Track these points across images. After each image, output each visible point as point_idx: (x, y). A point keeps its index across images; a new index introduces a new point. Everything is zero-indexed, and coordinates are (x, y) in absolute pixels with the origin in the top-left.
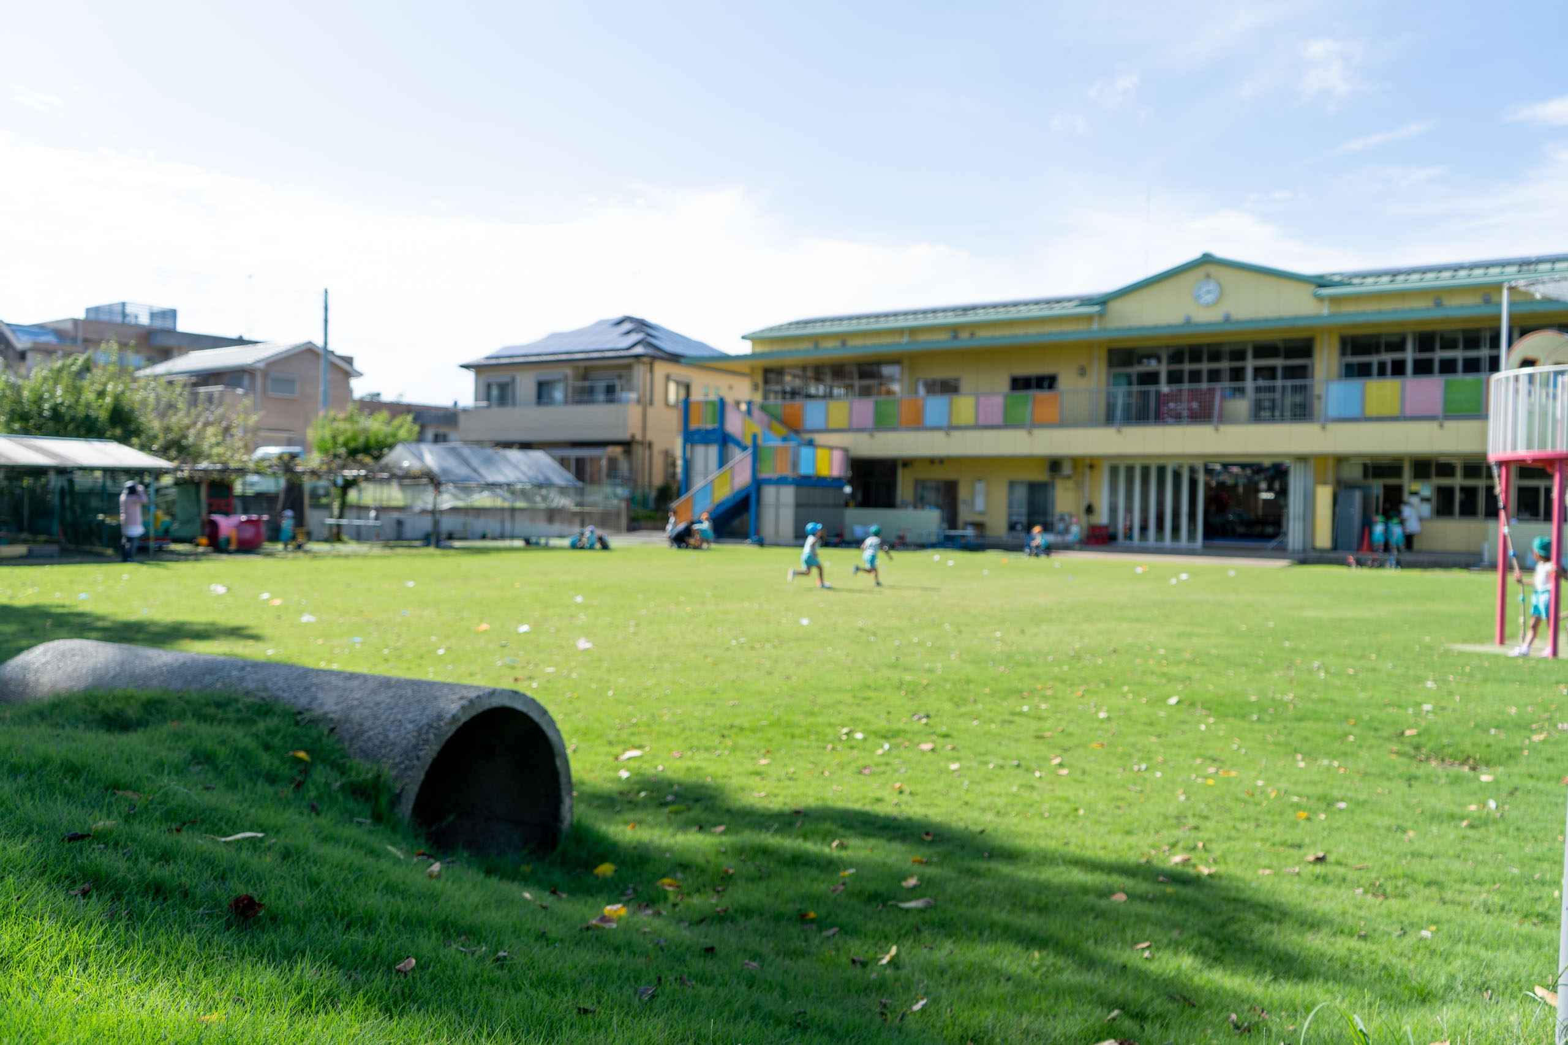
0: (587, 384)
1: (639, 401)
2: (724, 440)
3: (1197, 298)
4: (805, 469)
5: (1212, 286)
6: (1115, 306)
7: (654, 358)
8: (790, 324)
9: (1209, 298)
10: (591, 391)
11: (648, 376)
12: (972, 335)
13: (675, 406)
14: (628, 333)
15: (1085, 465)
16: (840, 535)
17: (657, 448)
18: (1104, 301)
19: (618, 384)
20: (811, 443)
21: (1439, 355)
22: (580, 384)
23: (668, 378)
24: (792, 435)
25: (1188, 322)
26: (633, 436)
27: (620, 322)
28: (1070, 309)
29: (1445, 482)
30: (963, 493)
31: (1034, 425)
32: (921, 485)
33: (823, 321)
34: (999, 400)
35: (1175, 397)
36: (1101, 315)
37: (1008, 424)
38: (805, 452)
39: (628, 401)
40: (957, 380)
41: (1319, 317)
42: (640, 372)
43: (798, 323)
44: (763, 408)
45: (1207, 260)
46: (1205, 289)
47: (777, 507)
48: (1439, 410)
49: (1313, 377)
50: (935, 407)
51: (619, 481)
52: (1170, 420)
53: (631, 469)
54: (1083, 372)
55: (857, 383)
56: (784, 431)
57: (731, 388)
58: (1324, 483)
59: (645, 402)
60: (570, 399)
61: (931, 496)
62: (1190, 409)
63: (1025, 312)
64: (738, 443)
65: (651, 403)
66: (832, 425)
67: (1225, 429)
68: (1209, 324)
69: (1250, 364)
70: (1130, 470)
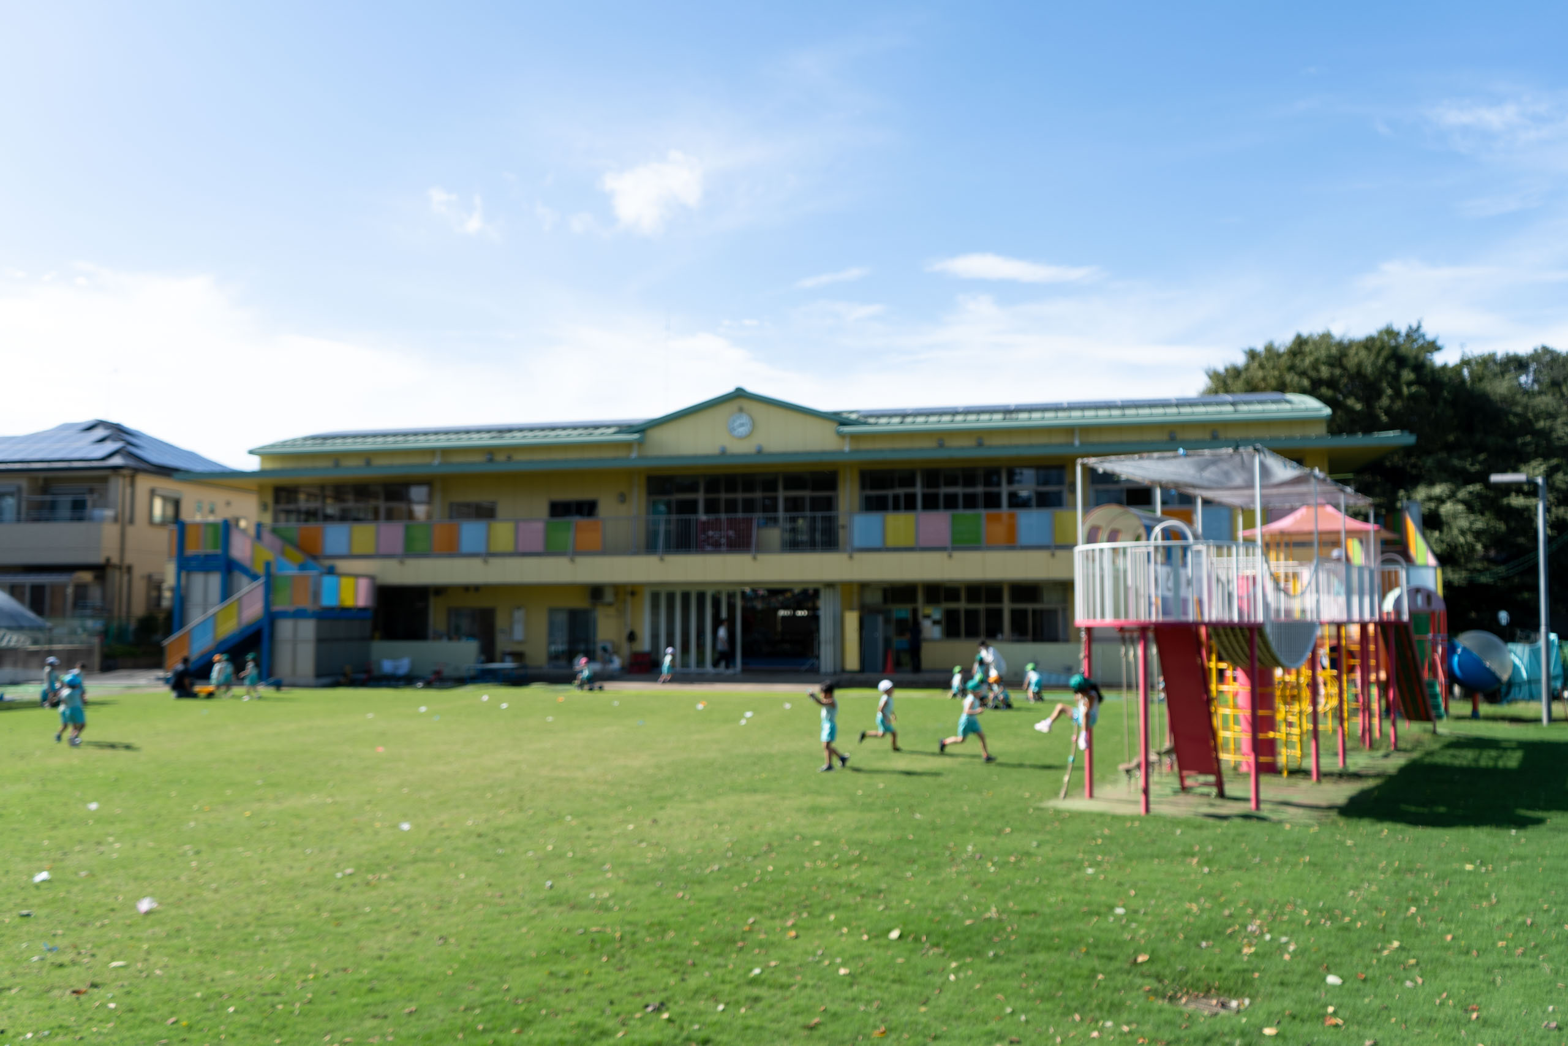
0: (48, 498)
1: (116, 519)
2: (229, 567)
3: (731, 430)
4: (327, 601)
5: (744, 419)
6: (655, 434)
7: (136, 471)
8: (306, 439)
9: (742, 431)
10: (53, 506)
11: (128, 490)
12: (509, 458)
13: (163, 523)
14: (102, 440)
15: (627, 592)
16: (368, 671)
17: (137, 573)
18: (644, 428)
19: (89, 499)
20: (331, 571)
21: (944, 490)
22: (39, 498)
23: (153, 493)
24: (311, 562)
25: (723, 453)
26: (108, 560)
27: (91, 428)
28: (608, 435)
29: (952, 605)
30: (501, 622)
31: (576, 552)
32: (454, 613)
33: (344, 437)
34: (539, 526)
35: (716, 525)
36: (640, 443)
37: (549, 551)
38: (328, 581)
39: (102, 520)
40: (494, 503)
41: (842, 452)
42: (118, 487)
43: (314, 438)
44: (274, 531)
45: (739, 394)
46: (738, 422)
47: (295, 641)
48: (949, 544)
49: (837, 510)
50: (471, 532)
51: (88, 612)
52: (709, 548)
53: (104, 597)
54: (623, 498)
55: (382, 505)
56: (299, 557)
57: (228, 504)
58: (851, 609)
59: (125, 520)
60: (23, 516)
61: (465, 624)
62: (728, 538)
63: (563, 437)
64: (245, 571)
65: (132, 521)
66: (356, 550)
67: (763, 558)
68: (745, 455)
69: (781, 494)
70: (671, 597)
